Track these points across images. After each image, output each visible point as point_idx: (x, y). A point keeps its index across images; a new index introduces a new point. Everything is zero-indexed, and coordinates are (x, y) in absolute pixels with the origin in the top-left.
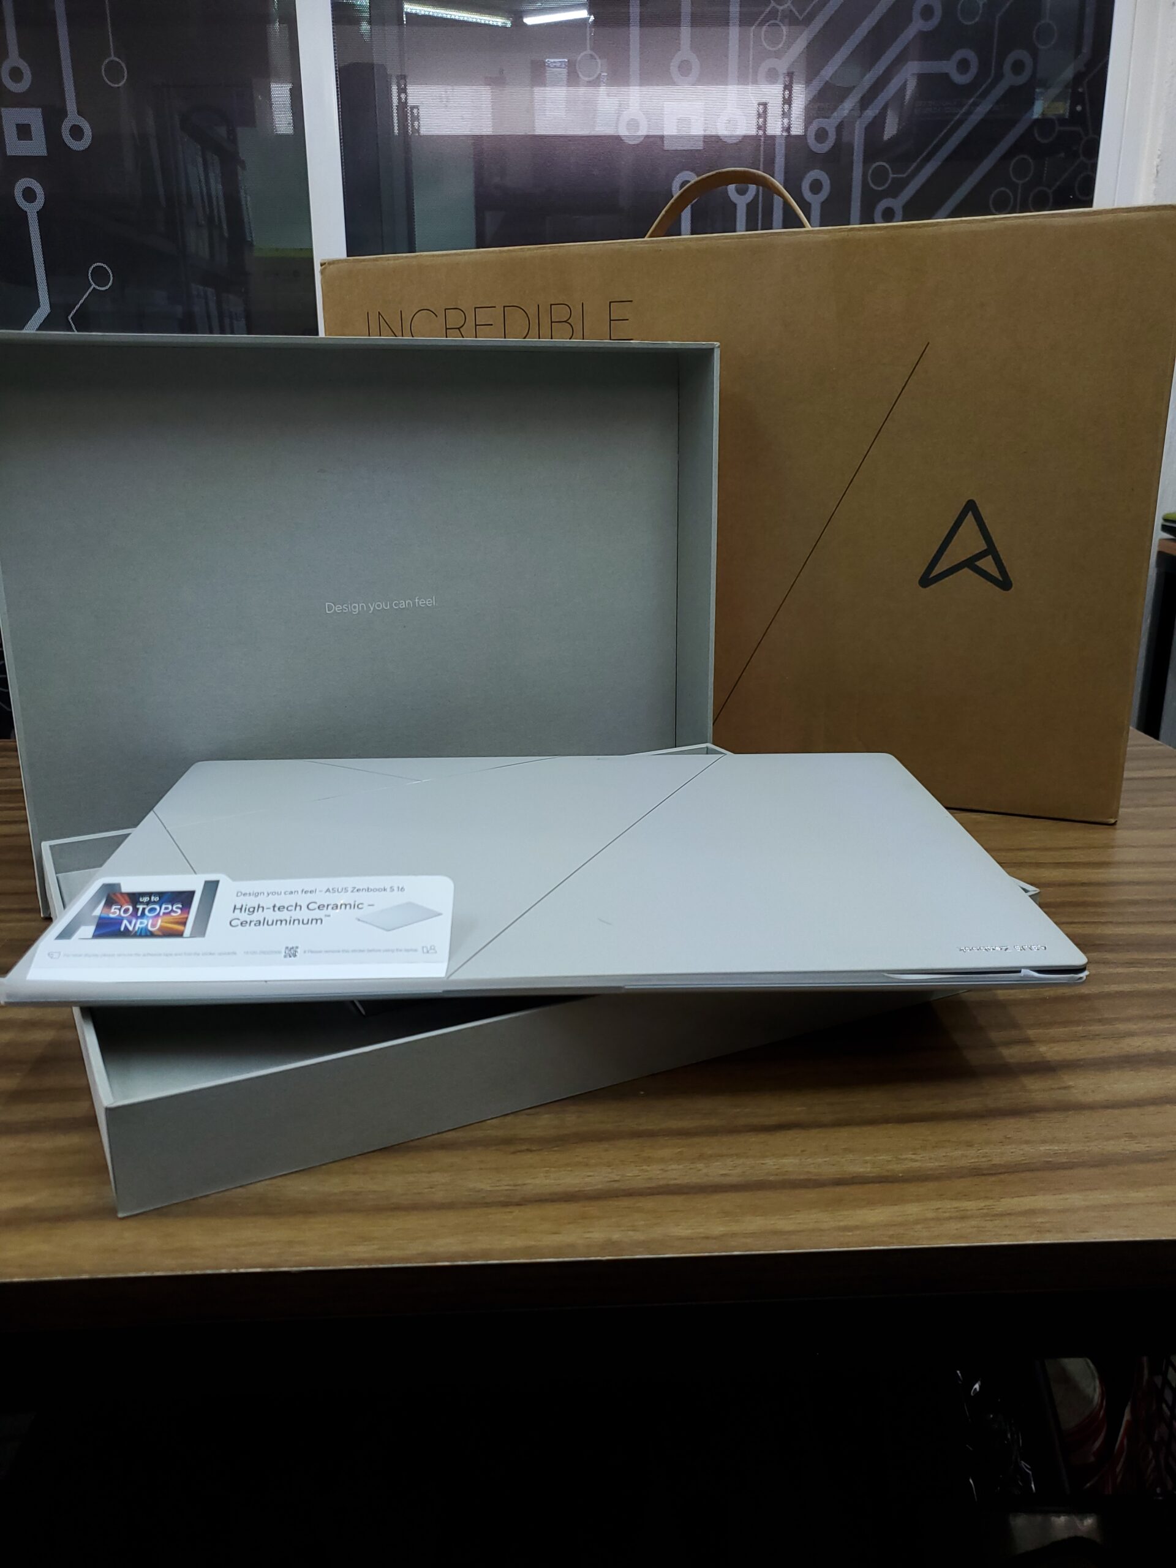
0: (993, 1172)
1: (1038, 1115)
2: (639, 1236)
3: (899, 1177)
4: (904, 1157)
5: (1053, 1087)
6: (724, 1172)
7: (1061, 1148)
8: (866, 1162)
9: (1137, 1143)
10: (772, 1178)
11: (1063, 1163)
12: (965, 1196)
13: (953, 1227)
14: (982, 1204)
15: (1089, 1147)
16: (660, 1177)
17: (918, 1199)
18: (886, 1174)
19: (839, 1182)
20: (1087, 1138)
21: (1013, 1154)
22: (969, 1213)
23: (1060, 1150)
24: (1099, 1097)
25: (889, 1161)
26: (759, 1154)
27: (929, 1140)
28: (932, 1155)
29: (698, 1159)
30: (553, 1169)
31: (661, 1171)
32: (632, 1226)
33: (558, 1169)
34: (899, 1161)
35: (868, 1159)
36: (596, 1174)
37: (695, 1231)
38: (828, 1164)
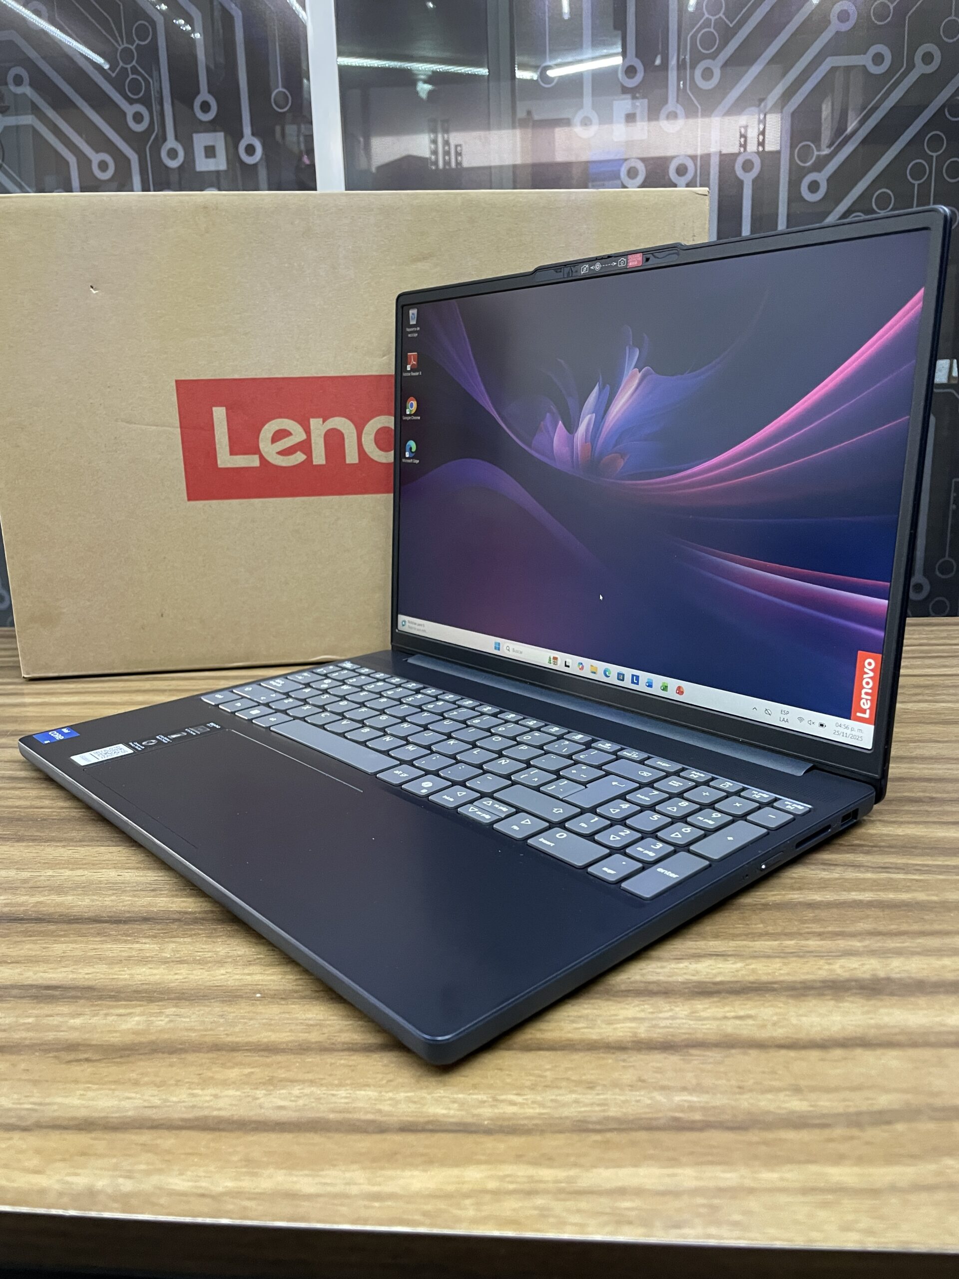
0: (598, 1127)
1: (693, 1051)
2: (127, 1185)
4: (503, 1097)
5: (728, 1014)
6: (282, 1103)
7: (701, 1099)
8: (454, 1101)
9: (801, 1100)
10: (332, 1116)
11: (694, 1122)
12: (547, 1160)
13: (510, 1206)
15: (736, 1100)
16: (206, 1104)
17: (493, 1160)
18: (469, 1120)
19: (408, 1128)
20: (740, 1087)
21: (638, 1104)
23: (699, 1102)
24: (779, 1033)
25: (484, 1102)
26: (336, 1082)
27: (545, 1077)
28: (539, 1098)
29: (264, 1084)
30: (95, 1087)
31: (212, 1097)
32: (129, 1171)
33: (101, 1086)
34: (495, 1103)
35: (460, 1099)
36: (138, 1096)
37: (197, 1184)
38: (409, 1100)
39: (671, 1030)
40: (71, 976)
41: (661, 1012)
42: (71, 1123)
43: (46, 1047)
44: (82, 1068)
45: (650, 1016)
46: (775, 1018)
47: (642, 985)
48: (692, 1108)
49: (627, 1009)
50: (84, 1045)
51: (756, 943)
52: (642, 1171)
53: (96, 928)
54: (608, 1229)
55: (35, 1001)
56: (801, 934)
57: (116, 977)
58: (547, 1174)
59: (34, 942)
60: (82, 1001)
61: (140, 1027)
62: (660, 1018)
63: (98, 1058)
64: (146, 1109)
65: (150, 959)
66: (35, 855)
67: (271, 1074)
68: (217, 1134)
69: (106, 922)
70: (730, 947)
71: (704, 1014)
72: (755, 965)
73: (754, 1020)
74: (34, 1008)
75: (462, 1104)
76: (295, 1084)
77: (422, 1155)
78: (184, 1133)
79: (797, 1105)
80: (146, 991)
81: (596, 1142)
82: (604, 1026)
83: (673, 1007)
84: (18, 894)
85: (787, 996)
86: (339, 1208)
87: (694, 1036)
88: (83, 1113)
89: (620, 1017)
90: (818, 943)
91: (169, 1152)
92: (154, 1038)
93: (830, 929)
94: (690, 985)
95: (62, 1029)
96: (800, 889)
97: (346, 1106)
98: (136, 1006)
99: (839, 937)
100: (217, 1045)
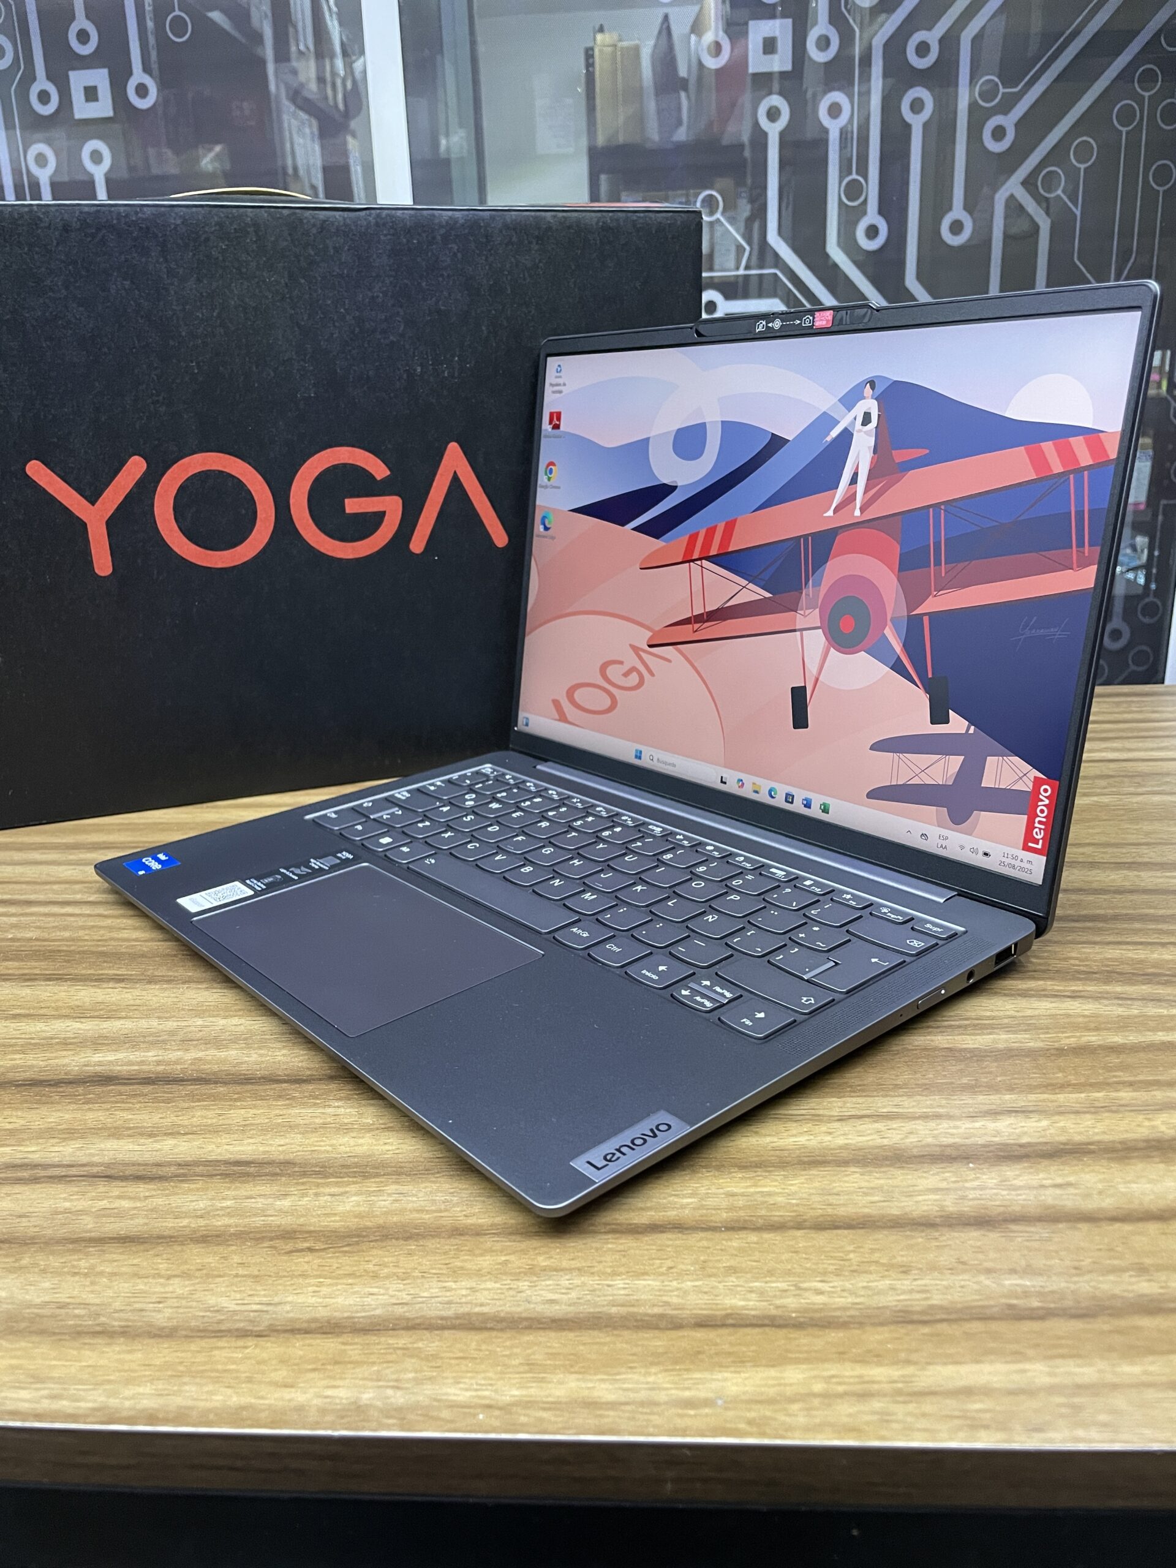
0: (925, 1318)
1: (1013, 1227)
2: (399, 1398)
3: (791, 1318)
4: (807, 1285)
5: (1045, 1182)
6: (551, 1296)
7: (1035, 1283)
8: (752, 1291)
9: (1149, 1281)
10: (614, 1310)
11: (1033, 1309)
12: (876, 1357)
13: (845, 1410)
14: (895, 1372)
15: (1075, 1283)
16: (464, 1300)
17: (812, 1358)
18: (774, 1312)
19: (704, 1323)
20: (1076, 1268)
21: (964, 1290)
22: (876, 1387)
23: (1034, 1286)
24: (1107, 1203)
25: (786, 1291)
26: (609, 1270)
27: (850, 1260)
28: (848, 1285)
29: (525, 1274)
30: (329, 1281)
31: (468, 1292)
32: (397, 1380)
33: (335, 1281)
34: (798, 1292)
35: (756, 1287)
36: (382, 1291)
37: (480, 1393)
38: (698, 1290)
39: (982, 1202)
40: (261, 1149)
41: (966, 1181)
42: (313, 1325)
43: (258, 1236)
44: (306, 1259)
45: (952, 1185)
46: (1100, 1186)
47: (938, 1149)
48: (1026, 1294)
49: (928, 1178)
50: (301, 1232)
51: (1059, 1096)
52: (986, 1368)
53: (275, 1089)
54: (961, 1434)
55: (227, 1180)
56: (1108, 1084)
57: (316, 1148)
58: (879, 1373)
59: (206, 1108)
60: (284, 1179)
61: (362, 1209)
62: (967, 1188)
63: (323, 1247)
64: (396, 1307)
65: (350, 1126)
66: (175, 1000)
67: (530, 1262)
68: (486, 1334)
69: (285, 1081)
70: (1030, 1101)
71: (1017, 1183)
72: (1063, 1122)
73: (1076, 1188)
74: (229, 1188)
75: (762, 1293)
76: (561, 1273)
77: (730, 1354)
78: (446, 1333)
79: (1145, 1287)
80: (356, 1165)
81: (924, 1334)
82: (903, 1199)
83: (978, 1175)
84: (169, 1049)
85: (1109, 1159)
86: (652, 1417)
87: (1010, 1209)
88: (322, 1313)
89: (921, 1188)
90: (1130, 1094)
91: (435, 1357)
92: (381, 1222)
93: (1141, 1078)
94: (991, 1148)
95: (269, 1213)
96: (1097, 1029)
97: (627, 1298)
98: (348, 1184)
99: (1155, 1088)
100: (457, 1229)
